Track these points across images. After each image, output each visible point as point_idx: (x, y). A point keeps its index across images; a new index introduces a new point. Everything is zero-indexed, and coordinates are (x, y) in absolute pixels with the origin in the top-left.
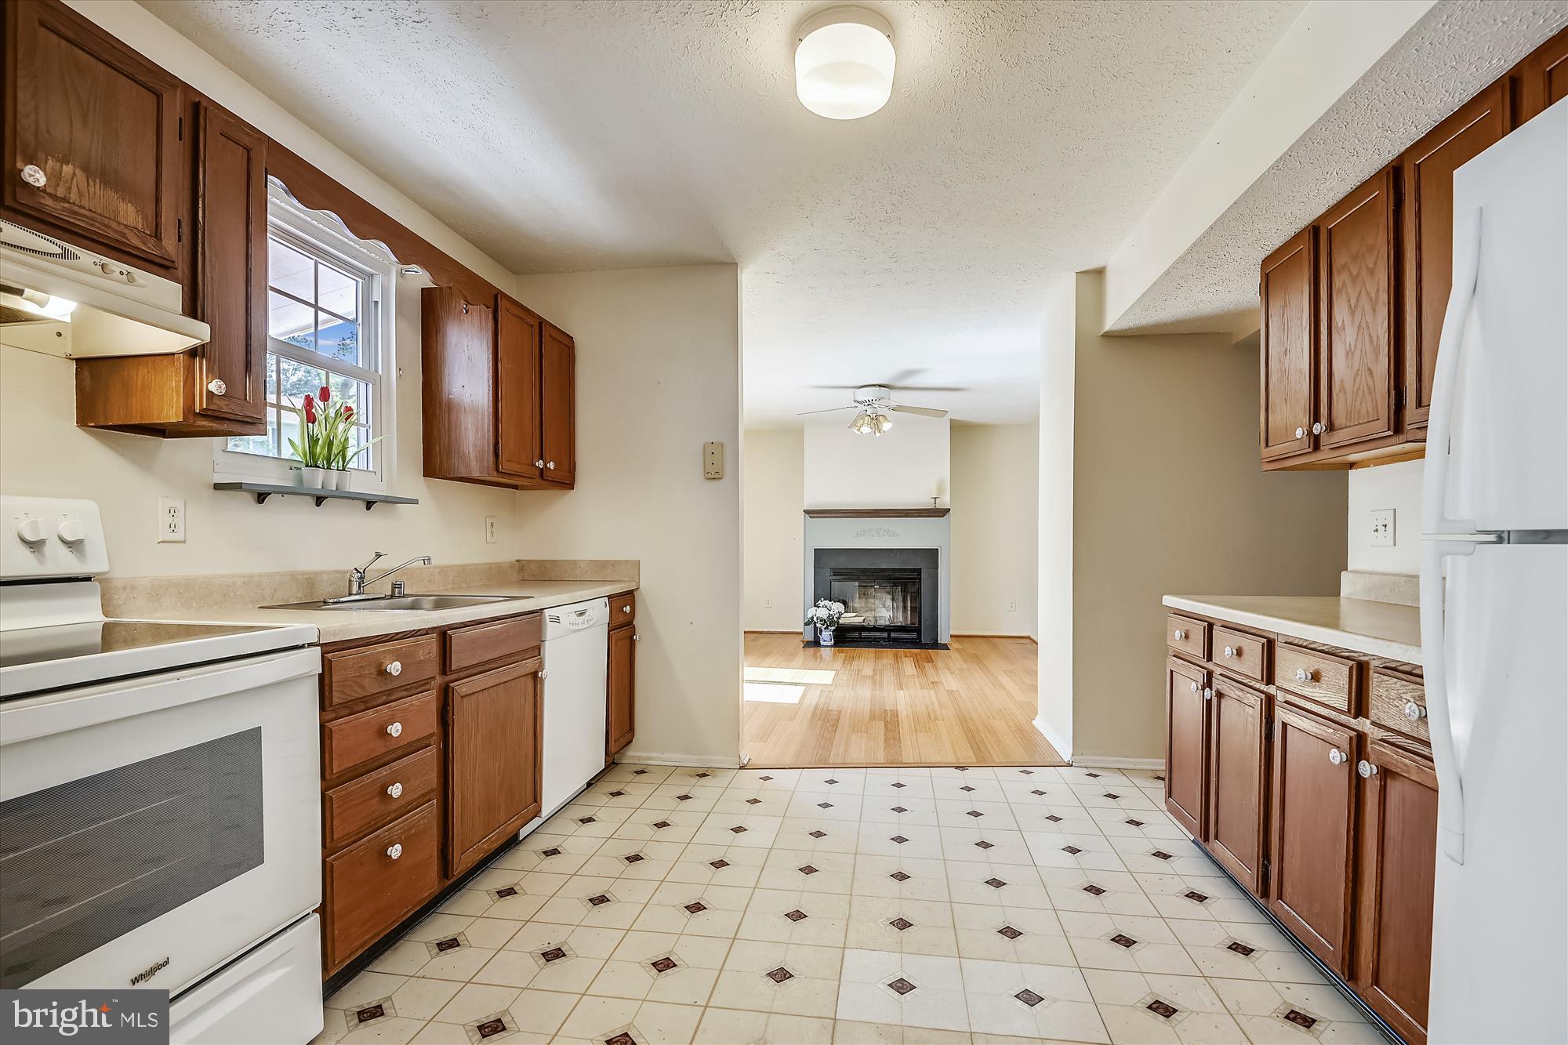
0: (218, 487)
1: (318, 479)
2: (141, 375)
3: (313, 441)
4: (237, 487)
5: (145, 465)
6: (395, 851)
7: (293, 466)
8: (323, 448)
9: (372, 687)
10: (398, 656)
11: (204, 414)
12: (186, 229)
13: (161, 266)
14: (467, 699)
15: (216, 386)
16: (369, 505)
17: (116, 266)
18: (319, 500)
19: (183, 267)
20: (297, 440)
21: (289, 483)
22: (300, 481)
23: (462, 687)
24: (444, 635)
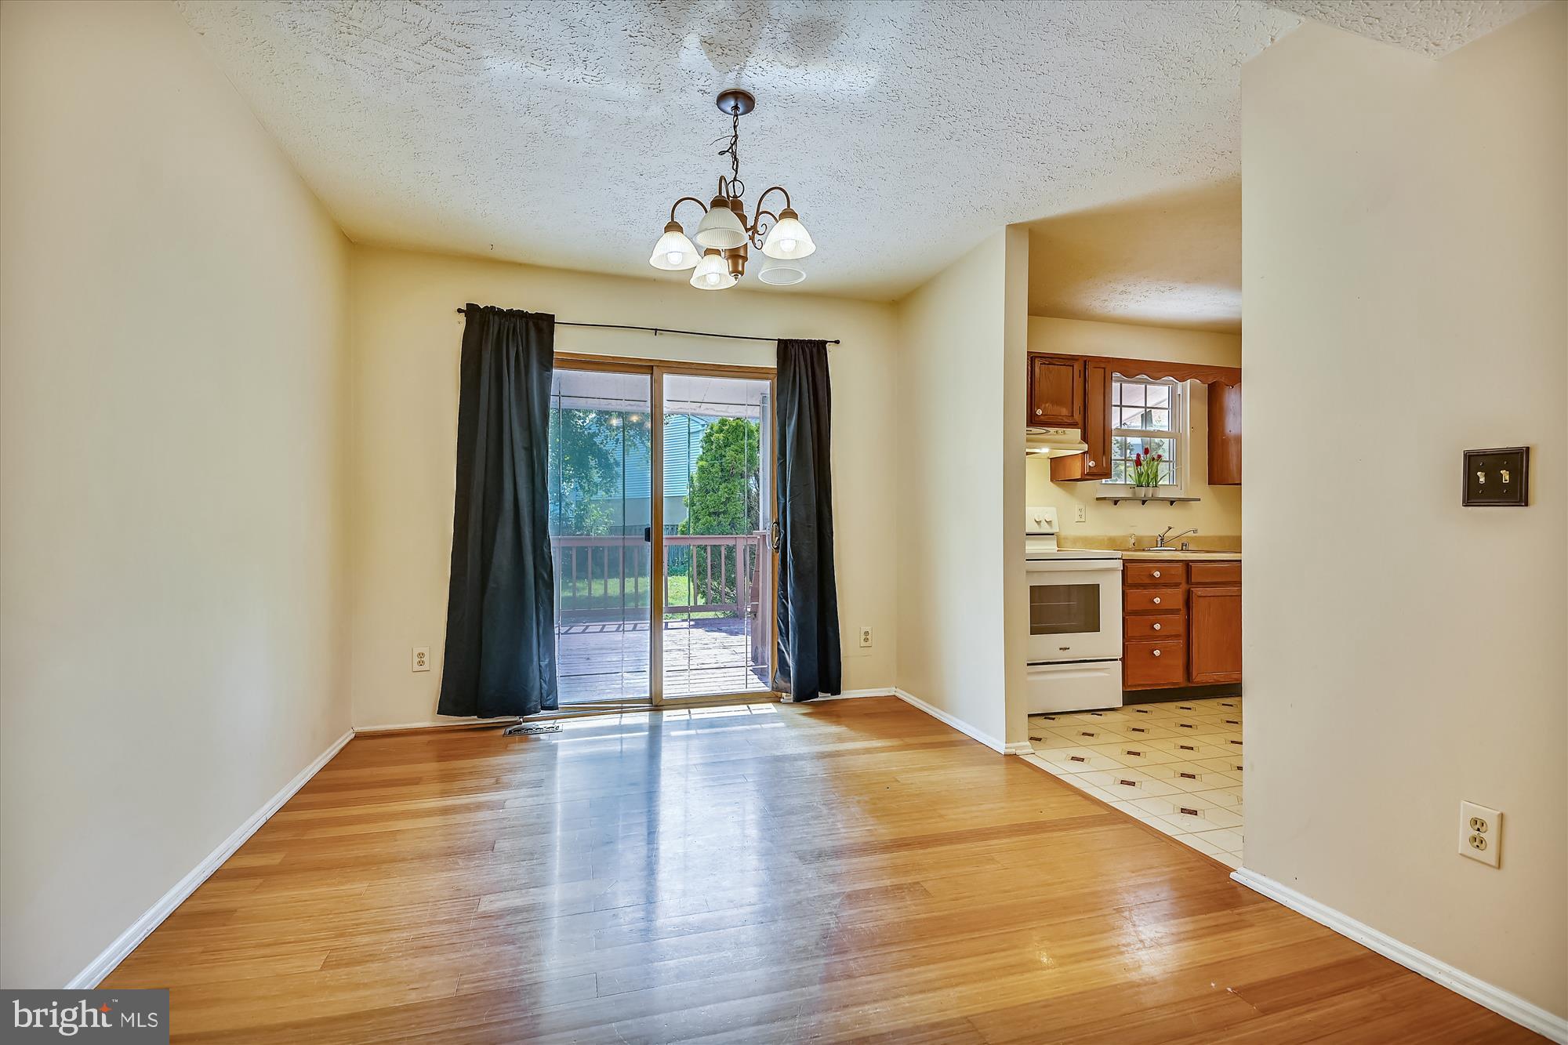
0: (1098, 499)
1: (1142, 492)
2: (1069, 461)
3: (1140, 475)
4: (1104, 499)
5: (1070, 492)
6: (1157, 653)
7: (1132, 487)
8: (1145, 477)
9: (1147, 581)
10: (1158, 569)
11: (1088, 474)
12: (1082, 409)
13: (1073, 425)
14: (1201, 599)
15: (1092, 464)
16: (1172, 503)
17: (1060, 430)
18: (1144, 502)
19: (1081, 423)
20: (1133, 475)
21: (1129, 495)
22: (1134, 493)
23: (1198, 591)
24: (1187, 564)
